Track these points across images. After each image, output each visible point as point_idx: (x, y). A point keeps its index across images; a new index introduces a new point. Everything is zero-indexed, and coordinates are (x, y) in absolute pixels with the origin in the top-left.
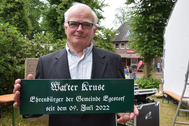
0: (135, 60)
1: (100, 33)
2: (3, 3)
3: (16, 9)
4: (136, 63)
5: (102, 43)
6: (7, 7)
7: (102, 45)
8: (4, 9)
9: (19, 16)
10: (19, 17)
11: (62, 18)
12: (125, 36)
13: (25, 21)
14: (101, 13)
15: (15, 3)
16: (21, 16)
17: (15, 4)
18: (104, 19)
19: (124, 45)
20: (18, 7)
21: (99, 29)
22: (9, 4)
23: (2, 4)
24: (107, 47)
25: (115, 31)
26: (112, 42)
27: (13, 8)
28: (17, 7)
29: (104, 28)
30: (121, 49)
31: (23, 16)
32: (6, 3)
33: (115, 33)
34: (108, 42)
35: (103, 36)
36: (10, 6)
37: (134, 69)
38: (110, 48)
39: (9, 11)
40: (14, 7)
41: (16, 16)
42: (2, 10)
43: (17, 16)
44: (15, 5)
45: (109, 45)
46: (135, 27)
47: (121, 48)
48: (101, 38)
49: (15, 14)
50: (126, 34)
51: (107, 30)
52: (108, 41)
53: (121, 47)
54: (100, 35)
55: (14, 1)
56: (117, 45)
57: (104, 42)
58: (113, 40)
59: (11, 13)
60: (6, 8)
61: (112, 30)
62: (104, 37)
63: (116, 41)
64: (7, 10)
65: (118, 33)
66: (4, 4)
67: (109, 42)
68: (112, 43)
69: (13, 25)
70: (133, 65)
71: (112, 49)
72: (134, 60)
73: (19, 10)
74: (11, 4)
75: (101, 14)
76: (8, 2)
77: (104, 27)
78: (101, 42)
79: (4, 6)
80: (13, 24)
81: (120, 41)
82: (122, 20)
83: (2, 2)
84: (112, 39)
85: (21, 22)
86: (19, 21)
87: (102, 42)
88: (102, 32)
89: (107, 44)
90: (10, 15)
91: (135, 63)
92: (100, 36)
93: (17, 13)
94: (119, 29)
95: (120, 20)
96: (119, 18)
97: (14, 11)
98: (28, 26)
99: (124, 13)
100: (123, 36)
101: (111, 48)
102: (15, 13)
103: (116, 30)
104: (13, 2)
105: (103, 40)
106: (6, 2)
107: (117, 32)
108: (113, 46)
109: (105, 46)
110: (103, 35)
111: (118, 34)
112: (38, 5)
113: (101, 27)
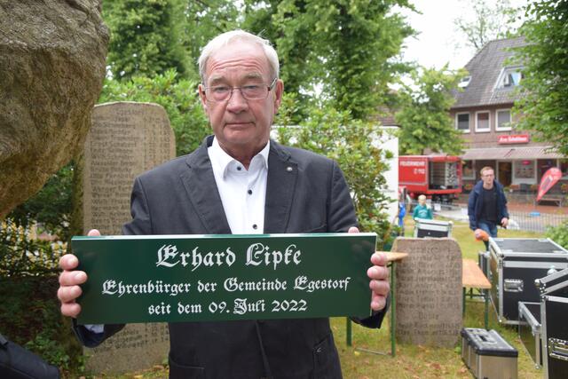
0: (527, 168)
1: (407, 84)
2: (117, 10)
3: (152, 26)
4: (530, 177)
5: (414, 115)
6: (126, 22)
7: (415, 121)
8: (119, 28)
9: (158, 44)
10: (160, 49)
11: (290, 42)
12: (490, 89)
13: (176, 59)
14: (404, 18)
15: (148, 6)
16: (164, 45)
17: (149, 9)
18: (417, 36)
19: (487, 118)
20: (155, 17)
21: (403, 69)
22: (130, 11)
23: (112, 13)
24: (431, 128)
25: (456, 73)
26: (446, 110)
27: (142, 22)
28: (155, 20)
29: (418, 66)
30: (478, 130)
31: (169, 45)
32: (122, 9)
33: (458, 79)
34: (433, 111)
35: (417, 92)
36: (134, 17)
37: (525, 198)
38: (441, 130)
39: (131, 33)
40: (146, 19)
41: (150, 46)
42: (114, 32)
43: (155, 45)
44: (149, 12)
45: (438, 119)
46: (537, 56)
47: (479, 127)
48: (410, 100)
49: (147, 40)
50: (494, 81)
51: (430, 71)
52: (434, 108)
53: (477, 126)
54: (407, 90)
55: (146, 2)
56: (464, 119)
57: (420, 113)
58: (451, 103)
59: (138, 37)
60: (123, 25)
61: (445, 73)
62: (422, 96)
63: (461, 106)
64: (126, 30)
65: (465, 80)
66: (118, 15)
67: (438, 110)
68: (448, 114)
69: (144, 74)
70: (521, 185)
71: (448, 132)
72: (522, 167)
73: (159, 28)
74: (136, 11)
75: (405, 21)
76: (129, 6)
77: (416, 64)
78: (410, 112)
79: (118, 20)
80: (145, 71)
81: (475, 104)
82: (475, 36)
83: (112, 8)
84: (446, 101)
85: (165, 64)
86: (160, 59)
87: (415, 112)
88: (413, 78)
89: (430, 118)
90: (134, 44)
91: (526, 177)
92: (408, 93)
93: (155, 37)
94: (470, 67)
95: (470, 35)
96: (465, 30)
97: (145, 32)
98: (186, 72)
99: (482, 12)
100: (483, 87)
101: (446, 129)
102: (147, 36)
103: (460, 71)
104: (143, 4)
105: (418, 104)
106: (123, 6)
107: (465, 75)
108: (451, 122)
109: (425, 124)
110: (416, 88)
111: (465, 84)
112: (207, 6)
113: (408, 63)
